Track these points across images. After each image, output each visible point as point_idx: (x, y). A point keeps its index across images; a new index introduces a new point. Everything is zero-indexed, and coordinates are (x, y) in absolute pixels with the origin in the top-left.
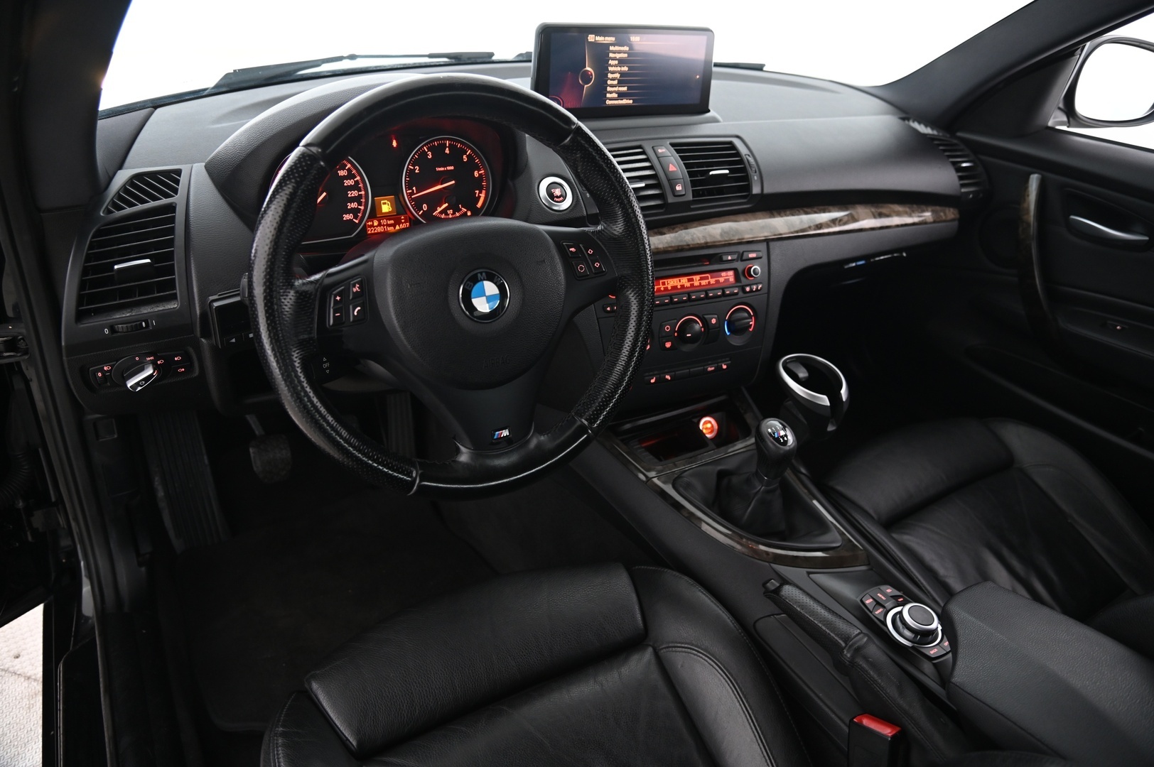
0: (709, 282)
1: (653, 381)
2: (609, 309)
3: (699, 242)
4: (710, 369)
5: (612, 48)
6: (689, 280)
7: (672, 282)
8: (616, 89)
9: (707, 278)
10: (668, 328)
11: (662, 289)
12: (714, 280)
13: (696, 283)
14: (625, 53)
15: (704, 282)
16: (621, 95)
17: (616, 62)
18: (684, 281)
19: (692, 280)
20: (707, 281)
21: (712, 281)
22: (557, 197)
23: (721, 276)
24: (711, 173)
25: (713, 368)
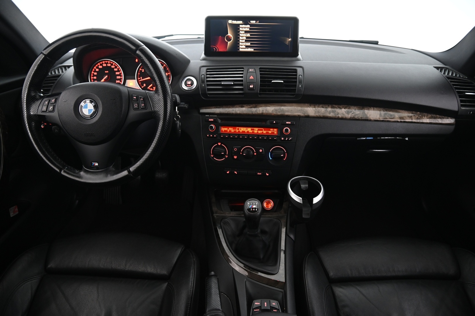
0: (263, 132)
1: (228, 172)
2: (208, 136)
3: (259, 112)
4: (258, 174)
5: (241, 26)
6: (252, 130)
7: (243, 129)
8: (245, 44)
9: (262, 130)
10: (235, 149)
11: (237, 131)
12: (266, 131)
13: (256, 132)
14: (248, 28)
15: (260, 132)
16: (247, 47)
17: (244, 32)
18: (249, 130)
19: (254, 130)
20: (262, 131)
21: (265, 132)
22: (188, 85)
23: (270, 131)
24: (272, 81)
25: (260, 174)
